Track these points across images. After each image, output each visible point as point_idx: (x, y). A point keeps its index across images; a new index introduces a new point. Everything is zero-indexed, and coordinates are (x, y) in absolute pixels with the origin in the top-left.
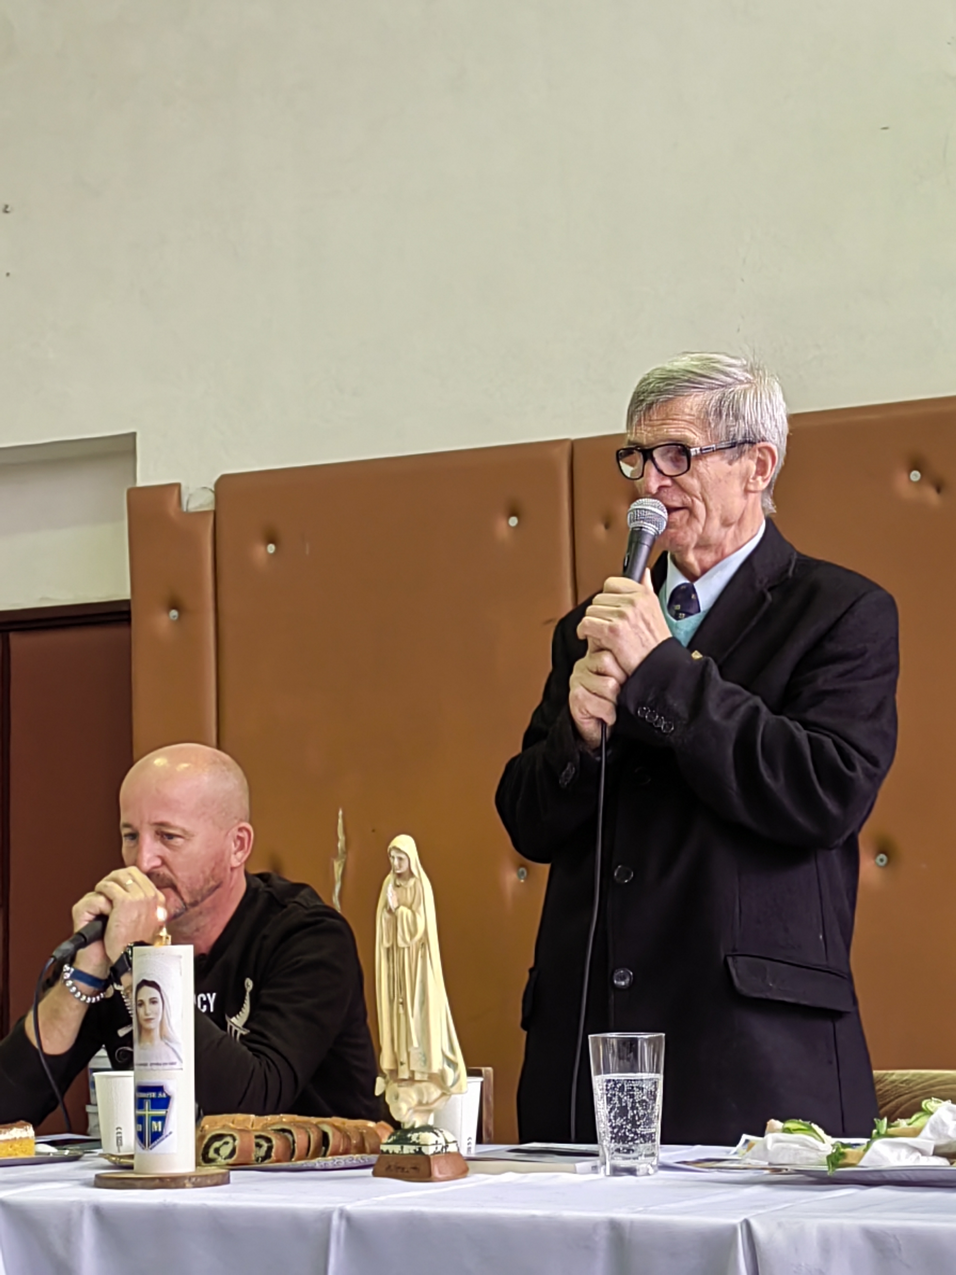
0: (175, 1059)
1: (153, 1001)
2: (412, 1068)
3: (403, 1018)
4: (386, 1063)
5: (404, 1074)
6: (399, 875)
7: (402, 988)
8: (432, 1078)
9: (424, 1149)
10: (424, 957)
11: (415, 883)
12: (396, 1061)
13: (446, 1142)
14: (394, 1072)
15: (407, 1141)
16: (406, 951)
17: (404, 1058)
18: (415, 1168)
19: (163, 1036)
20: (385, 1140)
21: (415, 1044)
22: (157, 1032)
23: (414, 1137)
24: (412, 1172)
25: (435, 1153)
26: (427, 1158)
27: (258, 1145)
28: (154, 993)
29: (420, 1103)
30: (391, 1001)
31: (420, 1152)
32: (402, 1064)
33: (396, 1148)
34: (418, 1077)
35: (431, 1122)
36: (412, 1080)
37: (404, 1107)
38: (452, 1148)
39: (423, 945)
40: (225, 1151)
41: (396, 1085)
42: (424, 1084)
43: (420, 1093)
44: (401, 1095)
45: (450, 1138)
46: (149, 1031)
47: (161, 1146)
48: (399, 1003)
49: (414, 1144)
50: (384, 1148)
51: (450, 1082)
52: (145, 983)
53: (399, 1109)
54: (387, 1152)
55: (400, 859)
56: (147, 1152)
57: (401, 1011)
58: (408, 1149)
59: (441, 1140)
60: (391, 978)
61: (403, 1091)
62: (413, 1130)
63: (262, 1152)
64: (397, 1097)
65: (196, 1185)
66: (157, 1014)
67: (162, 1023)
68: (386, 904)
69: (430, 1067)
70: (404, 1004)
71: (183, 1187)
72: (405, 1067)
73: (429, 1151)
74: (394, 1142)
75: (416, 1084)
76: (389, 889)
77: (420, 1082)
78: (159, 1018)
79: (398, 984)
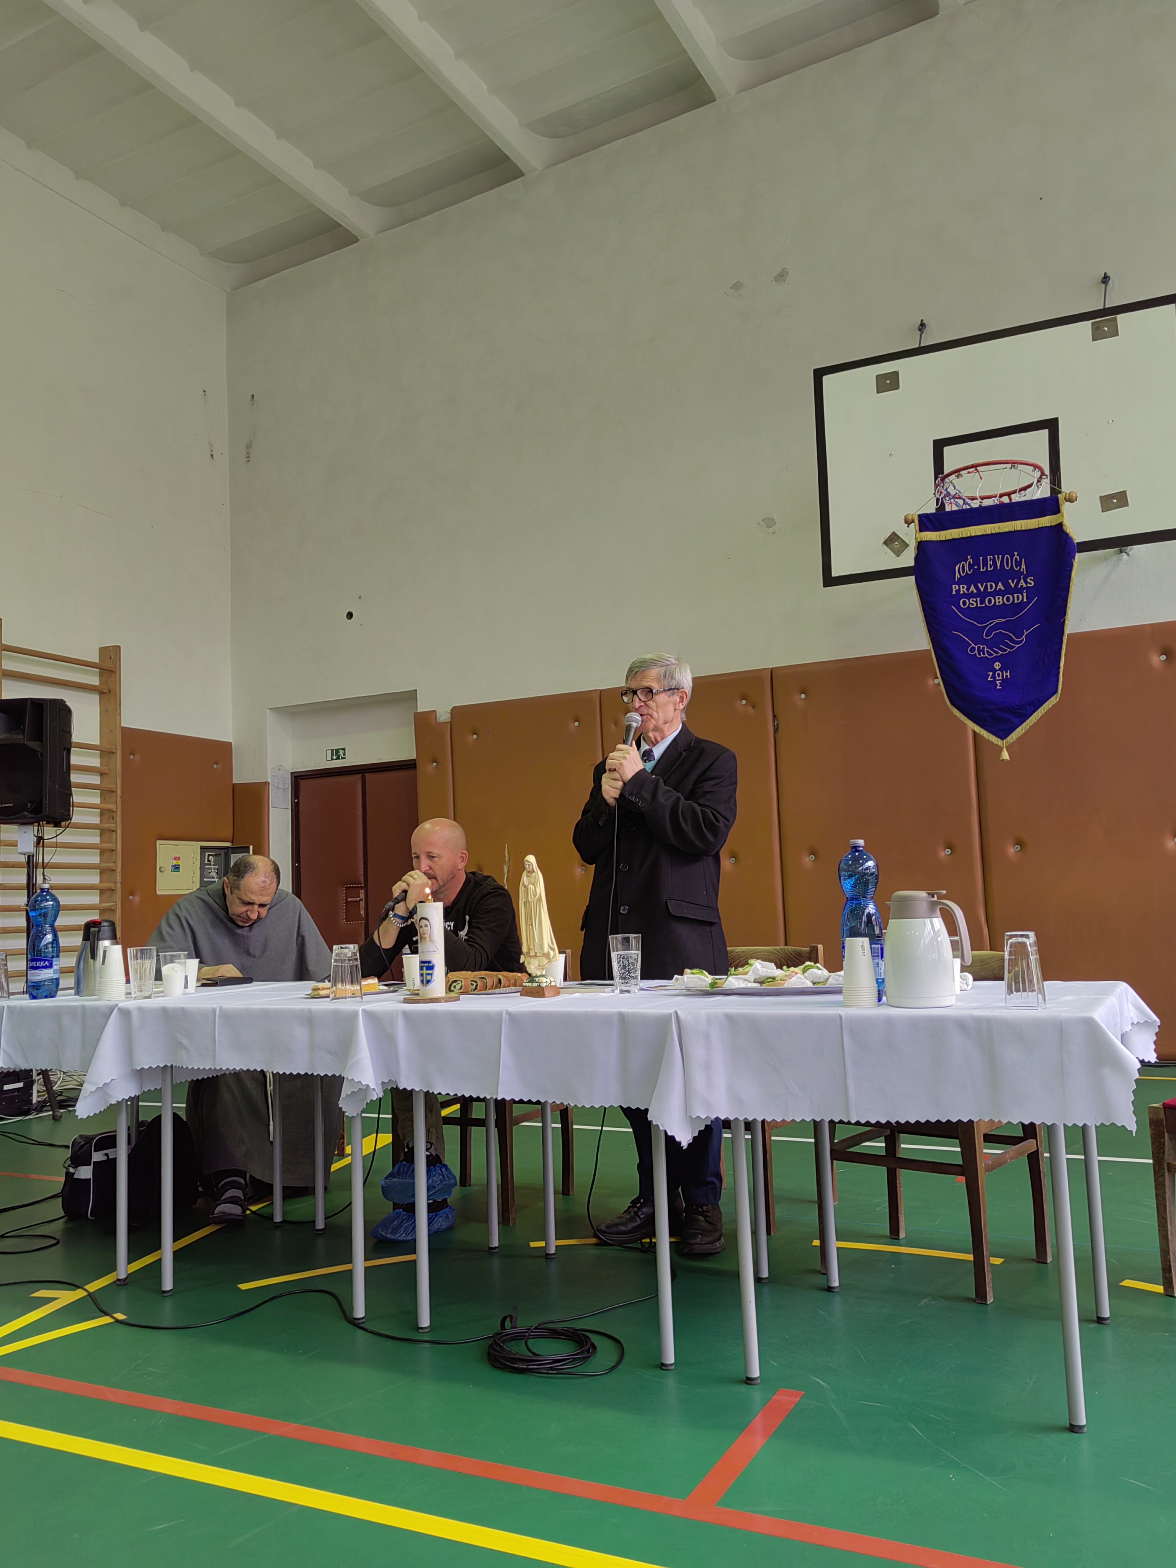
0: (436, 950)
1: (426, 926)
2: (536, 951)
3: (531, 931)
4: (524, 949)
5: (532, 954)
6: (529, 872)
7: (531, 918)
8: (544, 955)
9: (541, 985)
10: (540, 905)
11: (535, 875)
12: (529, 948)
13: (551, 981)
14: (528, 953)
15: (534, 981)
16: (532, 903)
17: (532, 947)
18: (537, 992)
19: (430, 940)
20: (525, 981)
21: (537, 941)
22: (428, 938)
23: (537, 979)
24: (537, 994)
25: (546, 986)
26: (543, 988)
27: (472, 984)
28: (427, 922)
29: (539, 965)
30: (526, 924)
31: (540, 986)
32: (531, 949)
33: (530, 984)
34: (538, 955)
35: (544, 973)
36: (536, 956)
37: (533, 967)
38: (553, 984)
39: (539, 900)
40: (458, 987)
41: (529, 958)
42: (540, 958)
43: (539, 961)
44: (532, 963)
45: (552, 980)
46: (425, 938)
47: (431, 985)
48: (530, 924)
49: (537, 982)
50: (524, 984)
51: (552, 956)
52: (422, 918)
53: (530, 968)
54: (526, 986)
55: (529, 865)
56: (425, 988)
57: (531, 928)
58: (535, 985)
59: (548, 980)
60: (526, 914)
61: (532, 960)
62: (536, 976)
63: (474, 987)
64: (529, 963)
65: (446, 1001)
66: (428, 931)
67: (430, 935)
68: (524, 884)
69: (543, 950)
70: (532, 924)
71: (440, 1002)
72: (533, 950)
73: (543, 985)
74: (529, 982)
75: (538, 958)
76: (525, 879)
77: (539, 957)
78: (429, 933)
79: (529, 917)
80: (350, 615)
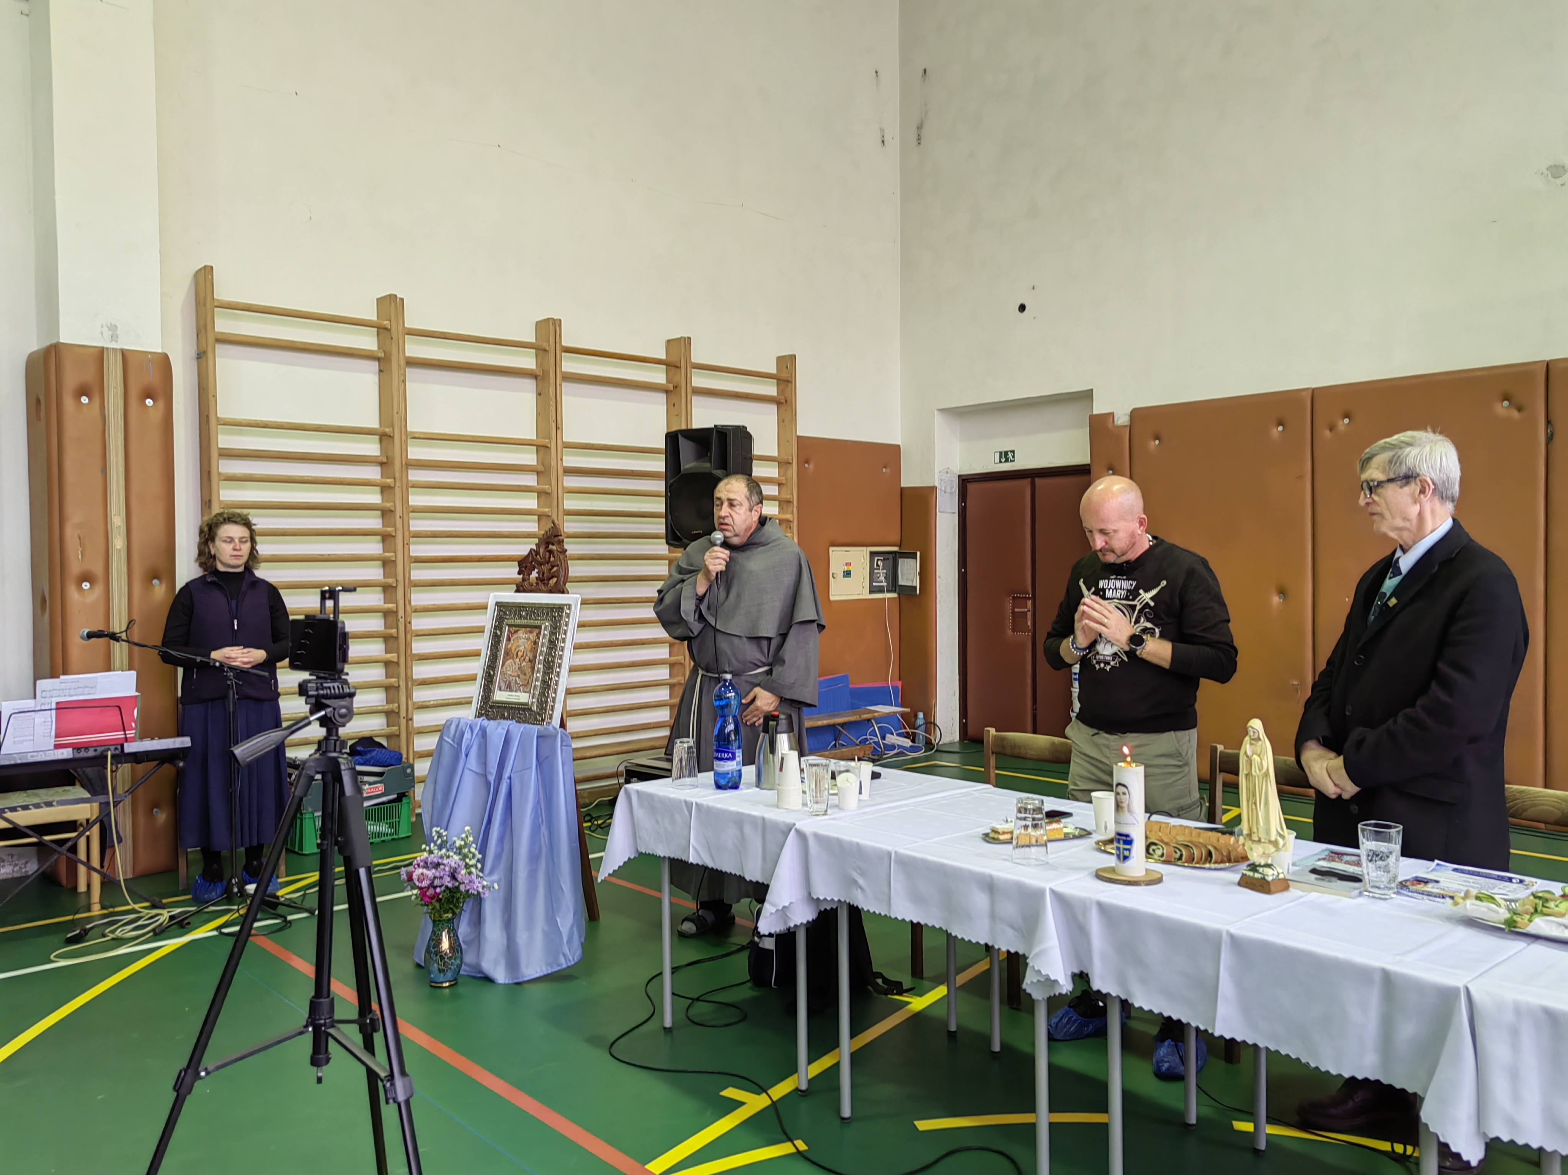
0: (1135, 822)
1: (1124, 794)
2: (1260, 835)
3: (1253, 810)
4: (1244, 829)
5: (1255, 838)
6: (1253, 738)
7: (1254, 795)
8: (1270, 842)
9: (1266, 877)
10: (1266, 782)
11: (1262, 744)
12: (1250, 829)
13: (1278, 874)
14: (1249, 835)
15: (1257, 871)
16: (1257, 778)
17: (1255, 830)
18: (1261, 886)
19: (1129, 811)
21: (1262, 824)
22: (1126, 809)
23: (1261, 870)
24: (1260, 888)
25: (1272, 880)
26: (1268, 882)
27: (1176, 852)
28: (1125, 790)
29: (1264, 853)
30: (1248, 801)
31: (1264, 879)
32: (1254, 833)
33: (1251, 874)
34: (1263, 840)
35: (1269, 862)
36: (1259, 841)
37: (1255, 854)
38: (1281, 876)
39: (1266, 775)
40: (1159, 852)
41: (1251, 842)
42: (1266, 844)
43: (1264, 848)
44: (1254, 849)
45: (1280, 871)
46: (1122, 808)
47: (1129, 864)
48: (1252, 803)
49: (1261, 873)
51: (1281, 846)
52: (1119, 784)
53: (1252, 856)
55: (1254, 730)
56: (1121, 865)
57: (1252, 806)
59: (1276, 873)
60: (1248, 787)
61: (1254, 845)
62: (1260, 866)
63: (1178, 855)
64: (1251, 849)
66: (1126, 799)
67: (1128, 805)
68: (1246, 750)
69: (1270, 836)
70: (1255, 803)
72: (1256, 835)
73: (1270, 879)
74: (1250, 870)
75: (1262, 844)
76: (1247, 745)
77: (1264, 843)
78: (1127, 802)
79: (1252, 794)
80: (1022, 308)
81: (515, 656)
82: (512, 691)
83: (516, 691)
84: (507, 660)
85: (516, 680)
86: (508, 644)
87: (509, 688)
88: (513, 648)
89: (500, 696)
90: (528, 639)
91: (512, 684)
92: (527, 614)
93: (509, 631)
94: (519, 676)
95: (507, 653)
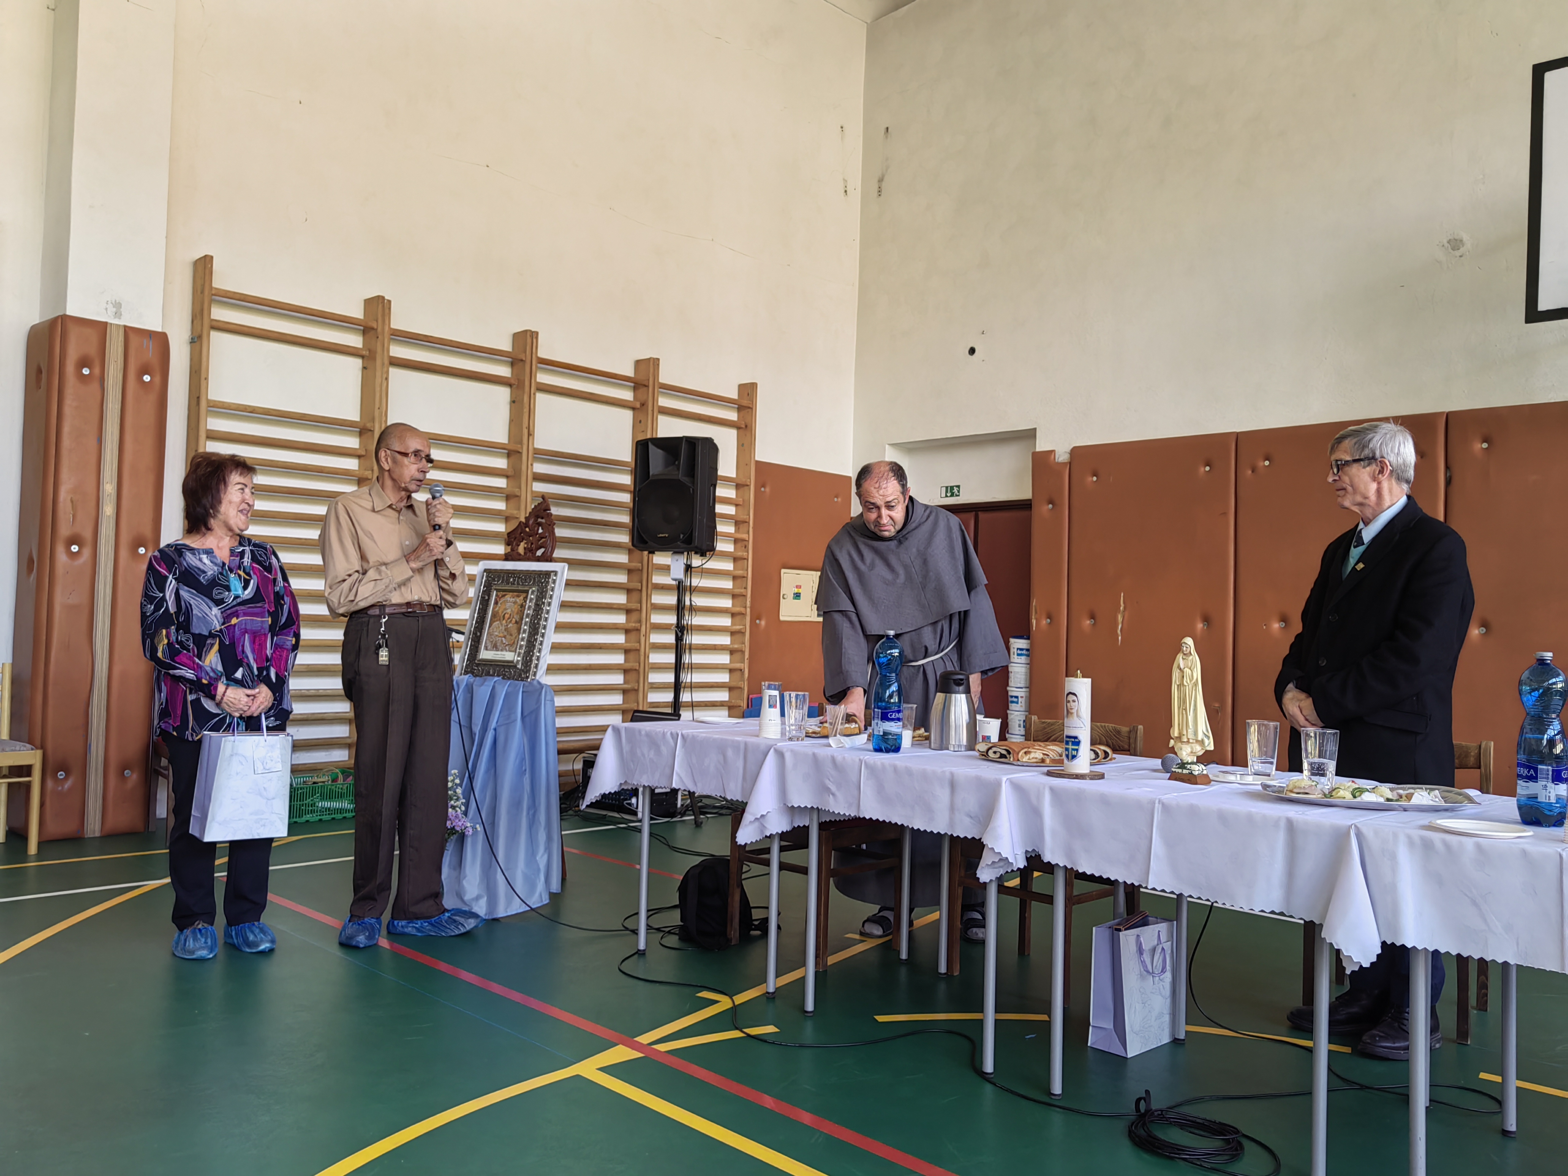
1: (1073, 701)
2: (1189, 737)
3: (1185, 716)
4: (1175, 732)
5: (1184, 739)
6: (1185, 654)
7: (1185, 702)
8: (1199, 743)
10: (1196, 690)
11: (1192, 659)
14: (1180, 738)
15: (1185, 768)
16: (1187, 687)
17: (1185, 732)
18: (1189, 780)
19: (1077, 716)
21: (1191, 727)
22: (1074, 714)
23: (1188, 767)
25: (1198, 774)
28: (1074, 698)
29: (1191, 752)
30: (1179, 708)
32: (1184, 735)
34: (1191, 741)
36: (1187, 741)
37: (1183, 753)
39: (1196, 685)
41: (1180, 742)
43: (1193, 749)
44: (1184, 749)
46: (1070, 713)
48: (1183, 709)
51: (1206, 744)
52: (1070, 693)
53: (1181, 754)
55: (1187, 647)
57: (1184, 712)
60: (1179, 698)
61: (1184, 746)
62: (1187, 763)
64: (1180, 748)
66: (1075, 706)
67: (1077, 711)
68: (1178, 666)
69: (1197, 737)
70: (1186, 709)
71: (1084, 779)
72: (1186, 737)
73: (1196, 773)
75: (1191, 745)
76: (1180, 660)
77: (1193, 744)
78: (1077, 708)
79: (1183, 701)
80: (972, 351)
81: (502, 619)
82: (498, 650)
83: (502, 650)
84: (494, 622)
85: (502, 641)
86: (496, 607)
87: (495, 647)
88: (500, 611)
89: (485, 654)
90: (515, 603)
91: (498, 644)
92: (514, 580)
93: (497, 595)
94: (505, 637)
95: (494, 615)
